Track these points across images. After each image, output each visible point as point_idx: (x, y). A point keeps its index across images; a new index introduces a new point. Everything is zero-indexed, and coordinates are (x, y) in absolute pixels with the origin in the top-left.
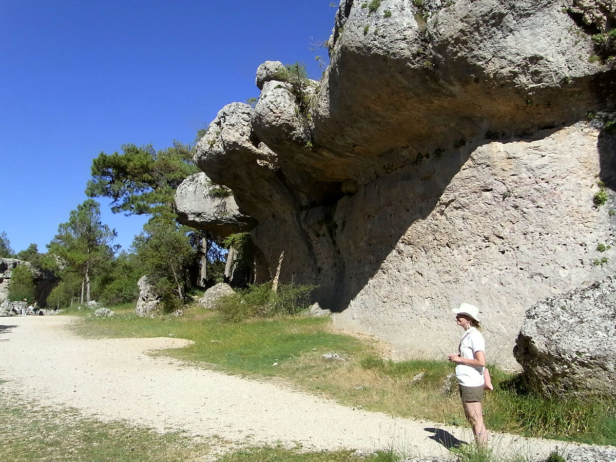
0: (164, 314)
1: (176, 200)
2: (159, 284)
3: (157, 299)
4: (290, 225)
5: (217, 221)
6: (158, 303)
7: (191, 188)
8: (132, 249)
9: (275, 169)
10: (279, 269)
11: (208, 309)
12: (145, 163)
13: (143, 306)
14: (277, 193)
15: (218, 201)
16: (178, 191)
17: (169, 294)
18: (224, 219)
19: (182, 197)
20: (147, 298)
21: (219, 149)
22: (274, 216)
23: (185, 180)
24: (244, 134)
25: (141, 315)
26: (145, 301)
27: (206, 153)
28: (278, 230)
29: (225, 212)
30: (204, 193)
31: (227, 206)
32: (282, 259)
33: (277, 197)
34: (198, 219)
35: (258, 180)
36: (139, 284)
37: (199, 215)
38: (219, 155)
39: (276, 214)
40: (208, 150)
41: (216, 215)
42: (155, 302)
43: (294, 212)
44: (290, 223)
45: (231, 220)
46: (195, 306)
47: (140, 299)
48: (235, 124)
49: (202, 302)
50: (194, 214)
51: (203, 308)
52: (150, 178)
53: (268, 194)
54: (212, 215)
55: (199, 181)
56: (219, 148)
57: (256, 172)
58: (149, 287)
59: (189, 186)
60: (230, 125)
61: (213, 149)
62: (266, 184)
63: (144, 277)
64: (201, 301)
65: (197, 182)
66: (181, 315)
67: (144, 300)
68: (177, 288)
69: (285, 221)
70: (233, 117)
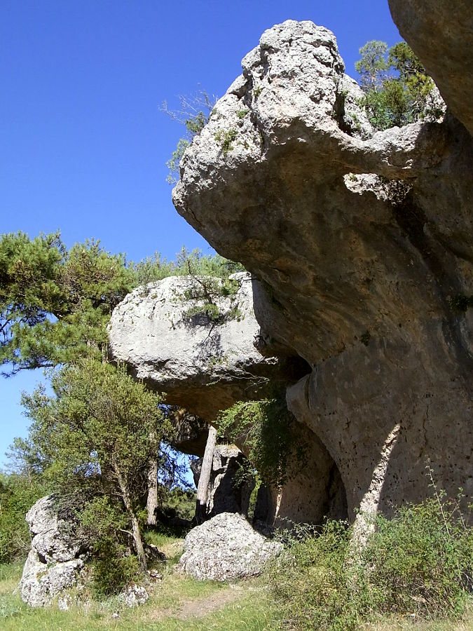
0: (98, 599)
1: (111, 336)
2: (86, 517)
3: (77, 556)
4: (419, 356)
5: (201, 377)
6: (78, 568)
7: (144, 309)
8: (13, 452)
9: (395, 198)
10: (379, 472)
11: (205, 582)
12: (47, 258)
13: (39, 575)
14: (389, 270)
15: (202, 334)
16: (116, 316)
17: (109, 543)
18: (217, 373)
19: (124, 329)
20: (51, 554)
21: (249, 151)
22: (366, 338)
23: (128, 295)
24: (322, 95)
25: (35, 601)
26: (45, 562)
27: (211, 167)
28: (378, 372)
29: (219, 357)
30: (171, 318)
31: (222, 344)
32: (391, 448)
33: (387, 283)
34: (159, 374)
35: (342, 236)
36: (30, 517)
37: (160, 365)
38: (246, 167)
39: (373, 333)
40: (215, 160)
41: (199, 363)
42: (73, 564)
43: (436, 317)
44: (419, 349)
45: (231, 372)
46: (171, 573)
47: (32, 556)
48: (297, 71)
49: (189, 561)
50: (150, 363)
51: (193, 580)
52: (56, 290)
53: (363, 276)
54: (190, 364)
55: (159, 296)
56: (247, 148)
57: (340, 213)
58: (55, 524)
59: (138, 304)
60: (285, 74)
61: (230, 153)
62: (361, 247)
63: (45, 501)
64: (186, 559)
65: (156, 297)
66: (143, 600)
67: (43, 560)
68: (129, 527)
69: (401, 348)
70: (291, 53)
